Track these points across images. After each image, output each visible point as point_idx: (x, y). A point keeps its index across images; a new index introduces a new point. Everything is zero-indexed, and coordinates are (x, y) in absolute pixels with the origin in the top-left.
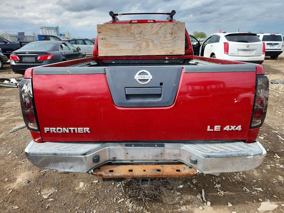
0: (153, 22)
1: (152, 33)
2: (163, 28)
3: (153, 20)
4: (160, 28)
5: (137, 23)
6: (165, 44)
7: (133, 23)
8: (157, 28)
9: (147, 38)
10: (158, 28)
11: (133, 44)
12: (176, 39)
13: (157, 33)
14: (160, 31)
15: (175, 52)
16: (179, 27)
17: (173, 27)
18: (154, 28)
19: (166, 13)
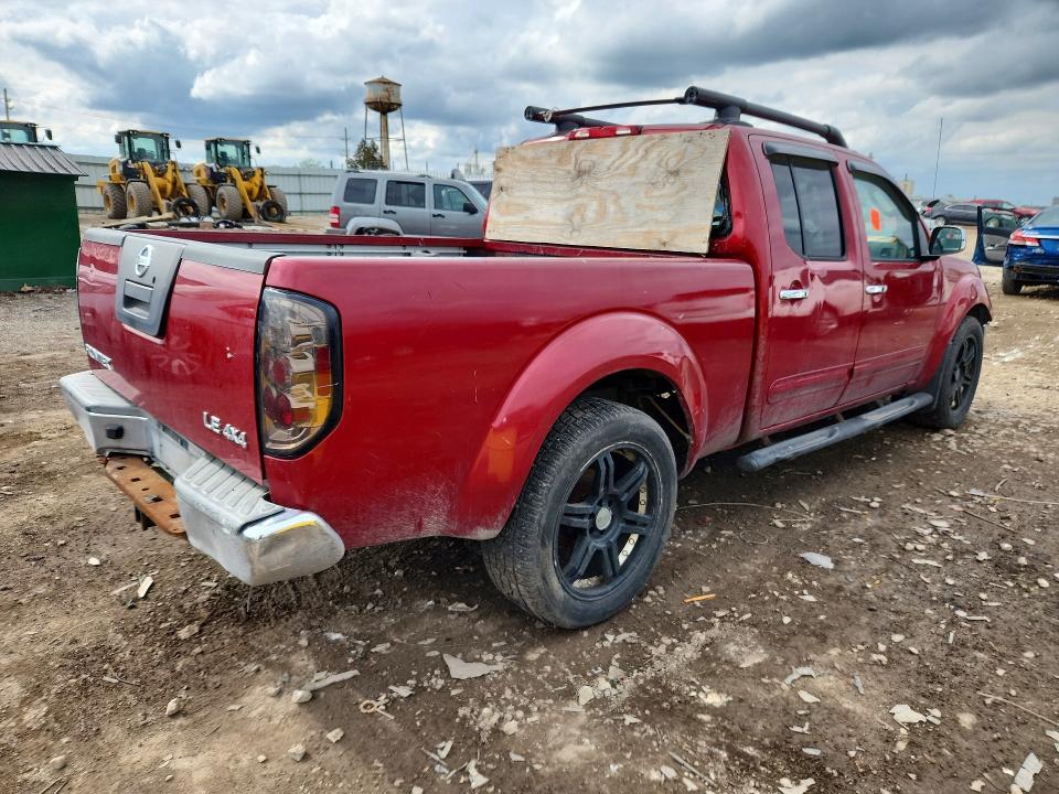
0: (629, 132)
1: (619, 172)
2: (654, 154)
3: (631, 128)
4: (647, 152)
5: (589, 138)
6: (652, 208)
7: (579, 139)
8: (637, 150)
9: (604, 188)
10: (641, 152)
11: (565, 205)
12: (685, 193)
13: (634, 169)
14: (643, 165)
15: (676, 241)
16: (706, 149)
17: (685, 150)
18: (629, 154)
19: (673, 98)
